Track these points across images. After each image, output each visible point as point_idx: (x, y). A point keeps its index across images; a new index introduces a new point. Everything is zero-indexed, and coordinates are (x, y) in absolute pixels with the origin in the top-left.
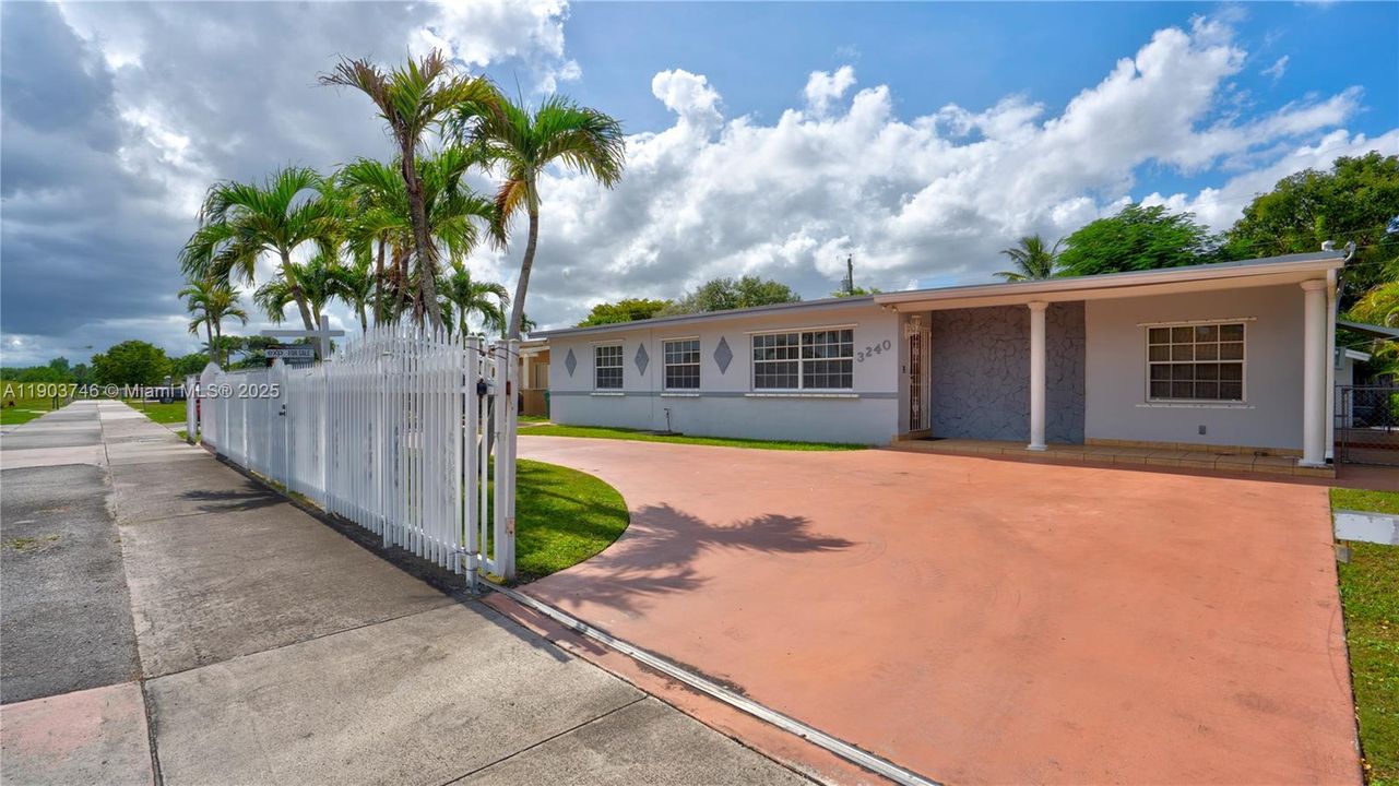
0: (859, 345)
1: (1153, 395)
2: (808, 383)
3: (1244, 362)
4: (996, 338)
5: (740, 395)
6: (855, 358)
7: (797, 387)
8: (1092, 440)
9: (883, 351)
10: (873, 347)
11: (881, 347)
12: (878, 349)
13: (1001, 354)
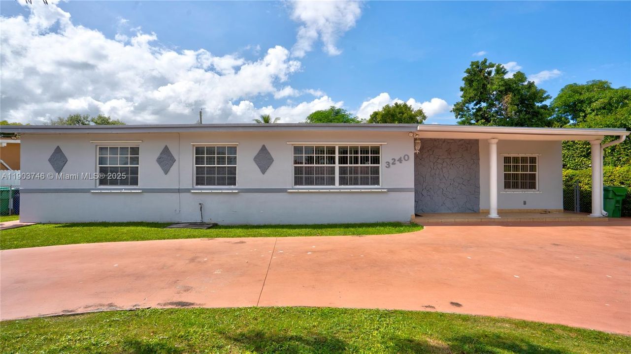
0: (384, 157)
1: (505, 188)
2: (343, 181)
3: (537, 173)
4: (437, 157)
5: (283, 191)
6: (382, 166)
7: (334, 184)
8: (483, 210)
9: (404, 161)
10: (397, 159)
11: (403, 159)
12: (400, 160)
13: (440, 166)
